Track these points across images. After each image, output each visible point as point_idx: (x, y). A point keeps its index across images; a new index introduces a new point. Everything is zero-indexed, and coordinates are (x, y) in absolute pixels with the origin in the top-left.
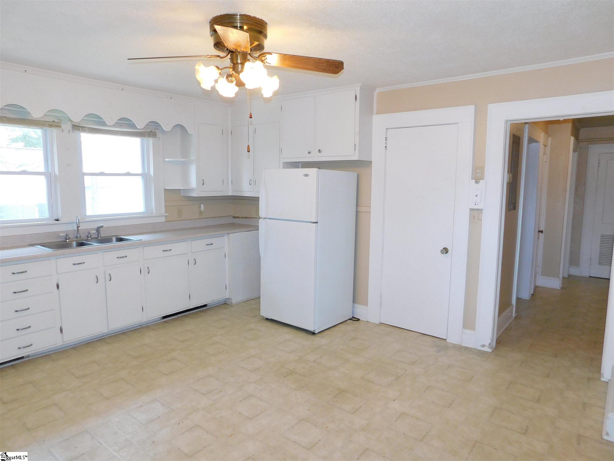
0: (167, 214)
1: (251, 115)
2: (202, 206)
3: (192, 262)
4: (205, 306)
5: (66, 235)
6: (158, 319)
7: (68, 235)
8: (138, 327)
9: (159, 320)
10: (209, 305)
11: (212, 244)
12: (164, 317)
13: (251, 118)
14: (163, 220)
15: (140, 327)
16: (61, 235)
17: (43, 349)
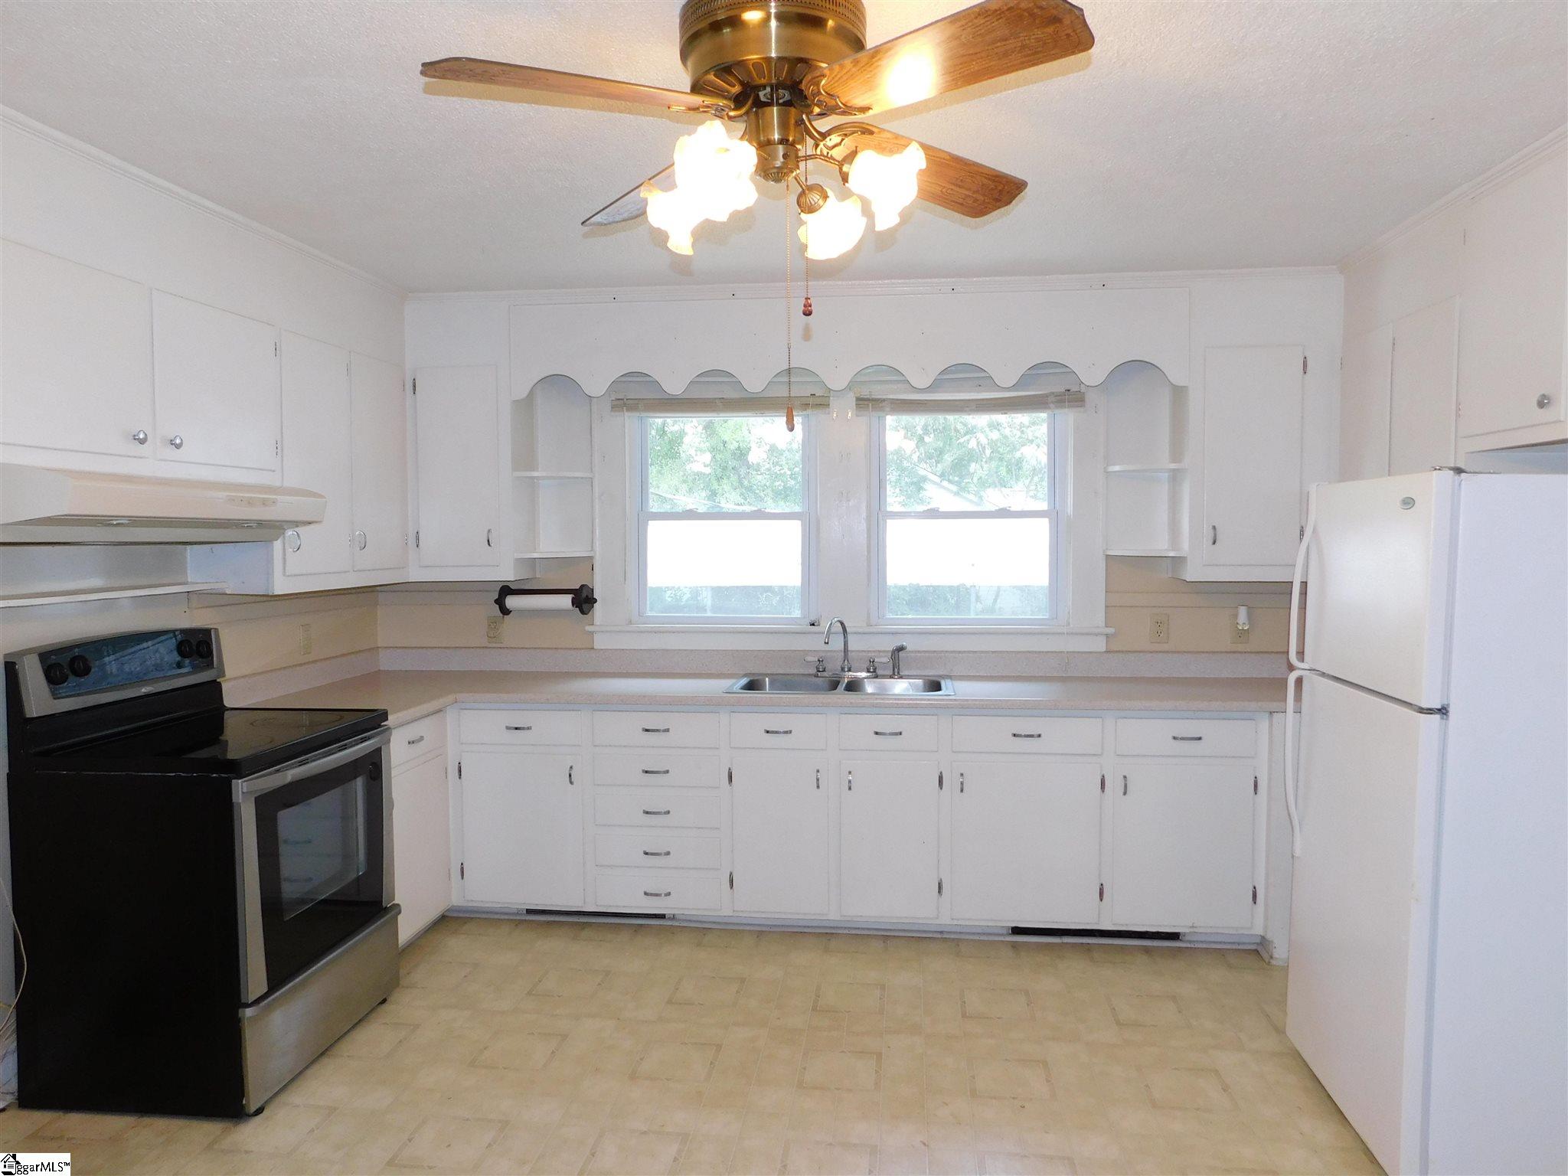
0: (1111, 630)
1: (807, 305)
2: (1243, 612)
3: (1114, 784)
4: (1174, 936)
5: (819, 660)
6: (1000, 932)
7: (822, 661)
8: (935, 935)
9: (1002, 935)
10: (1187, 938)
11: (1200, 739)
12: (1017, 931)
13: (808, 313)
14: (1100, 645)
15: (939, 936)
16: (809, 659)
17: (706, 913)
